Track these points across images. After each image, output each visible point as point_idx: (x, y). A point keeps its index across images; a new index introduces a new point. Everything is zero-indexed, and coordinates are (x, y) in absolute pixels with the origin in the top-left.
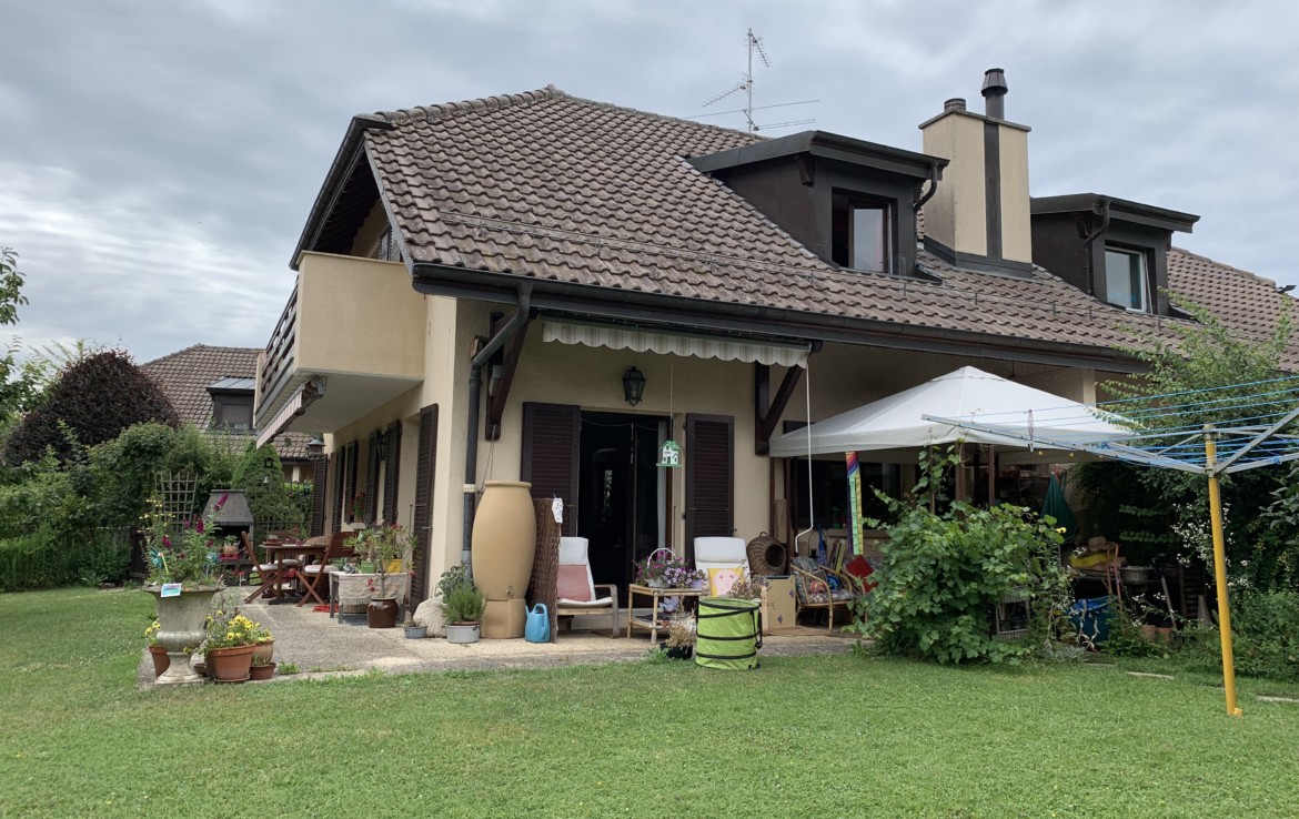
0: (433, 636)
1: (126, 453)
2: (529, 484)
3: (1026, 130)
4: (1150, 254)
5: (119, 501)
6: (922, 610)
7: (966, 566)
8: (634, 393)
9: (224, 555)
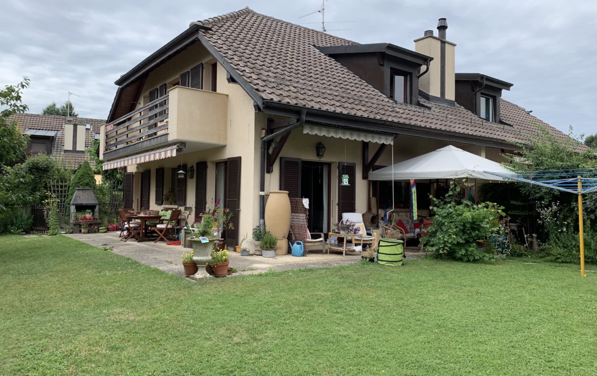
0: (252, 255)
1: (29, 170)
2: (288, 192)
3: (454, 45)
4: (495, 99)
6: (459, 242)
7: (475, 225)
8: (321, 154)
9: (86, 219)
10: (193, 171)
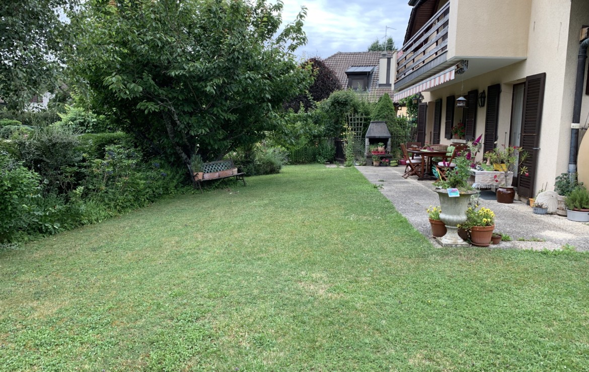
1: (332, 104)
5: (330, 126)
9: (378, 152)
10: (485, 97)
